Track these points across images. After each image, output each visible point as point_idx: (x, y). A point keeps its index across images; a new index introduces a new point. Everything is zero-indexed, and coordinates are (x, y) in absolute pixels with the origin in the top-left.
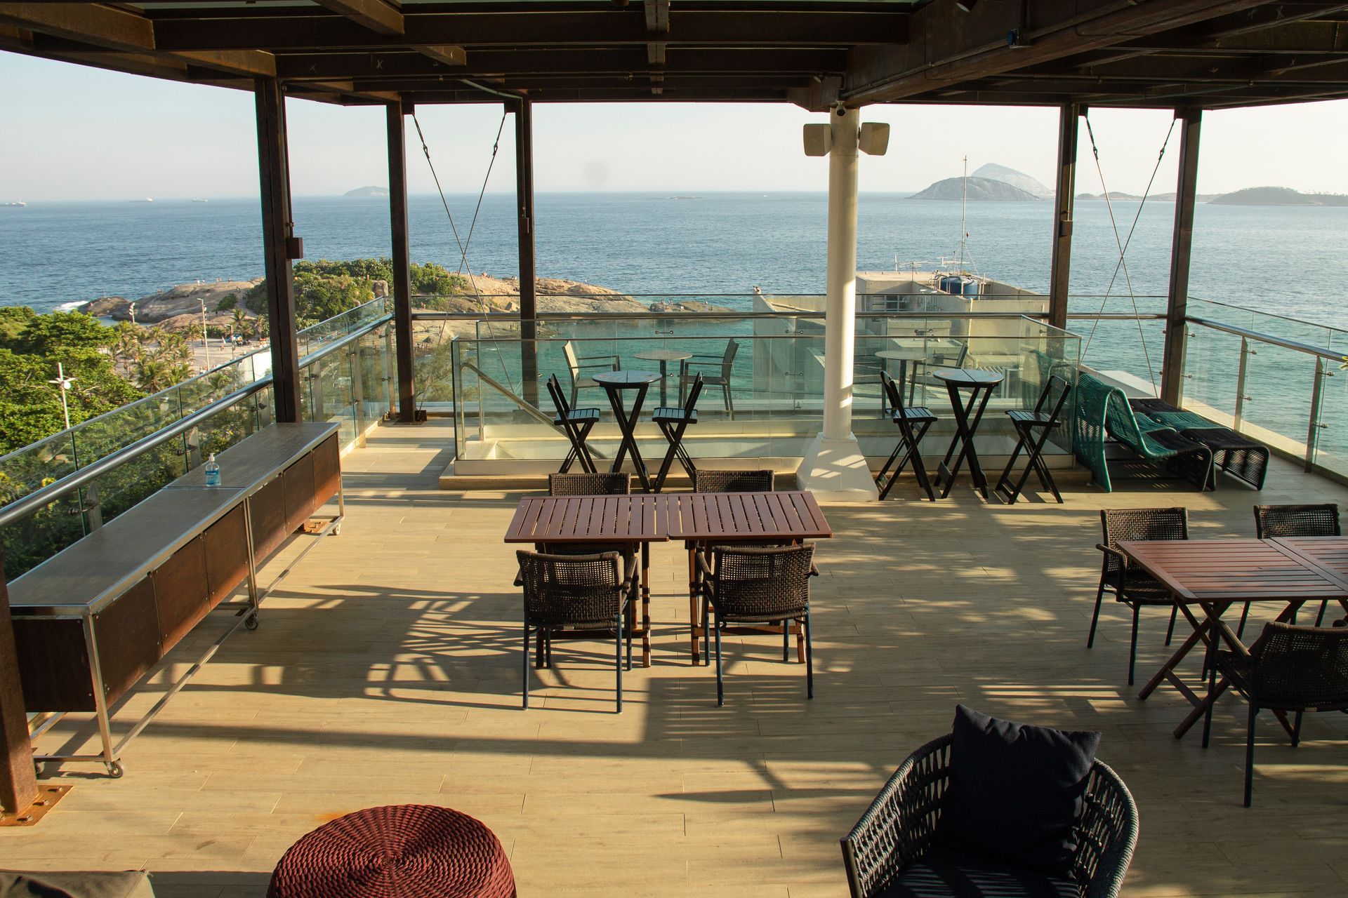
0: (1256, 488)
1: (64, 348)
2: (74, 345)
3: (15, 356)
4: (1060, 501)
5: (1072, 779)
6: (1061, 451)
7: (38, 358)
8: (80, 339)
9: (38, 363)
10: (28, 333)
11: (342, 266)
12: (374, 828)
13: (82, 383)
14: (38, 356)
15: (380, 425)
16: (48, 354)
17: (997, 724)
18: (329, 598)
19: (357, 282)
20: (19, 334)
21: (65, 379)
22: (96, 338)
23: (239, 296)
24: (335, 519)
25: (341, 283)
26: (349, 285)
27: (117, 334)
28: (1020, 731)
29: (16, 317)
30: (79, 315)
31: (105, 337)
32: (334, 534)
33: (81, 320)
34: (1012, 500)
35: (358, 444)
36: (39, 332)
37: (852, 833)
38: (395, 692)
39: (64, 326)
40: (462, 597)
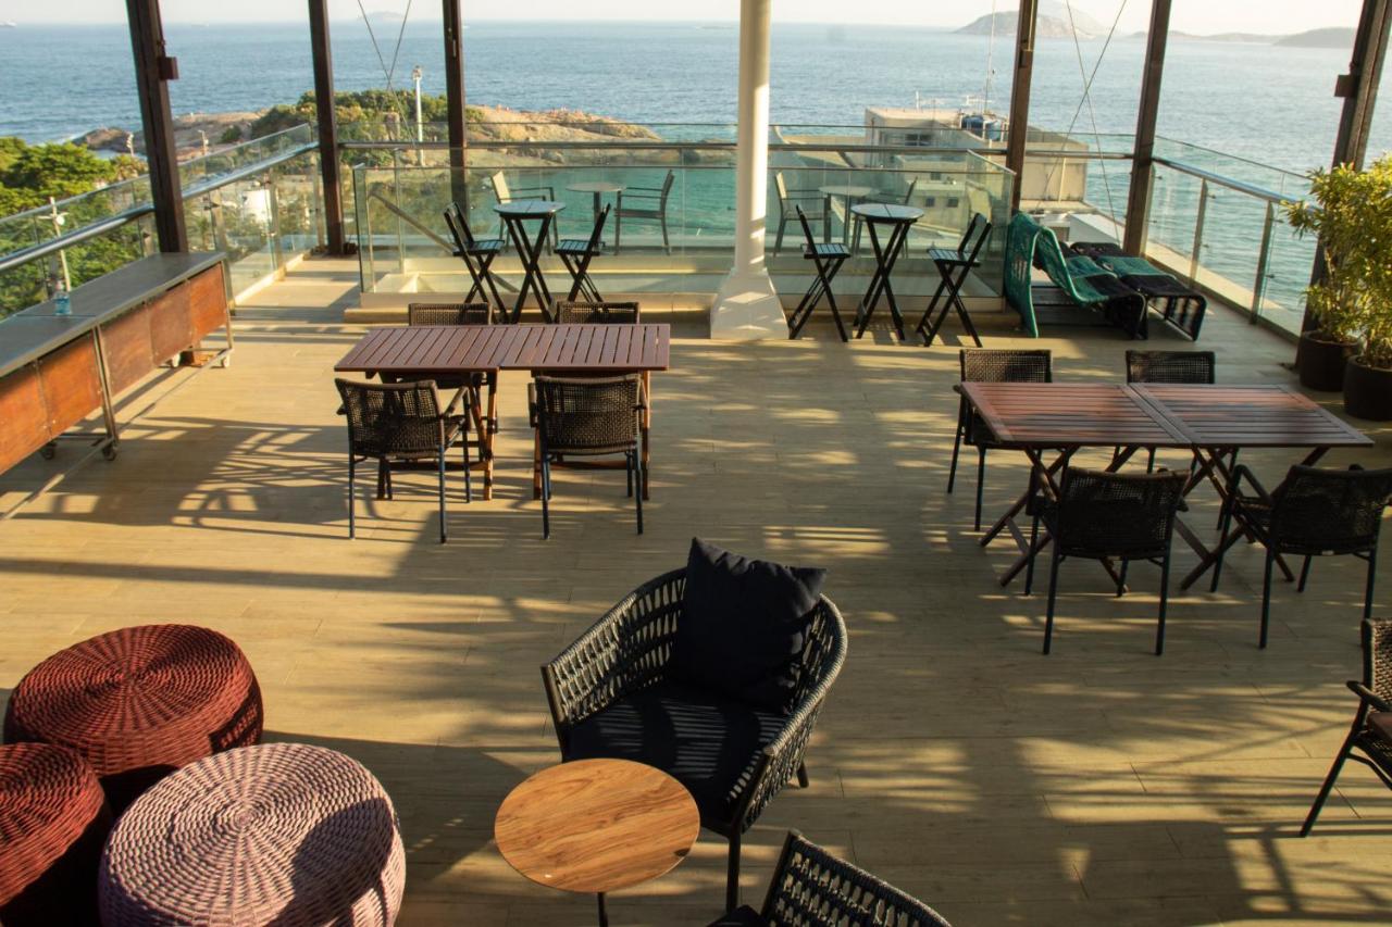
0: (1190, 337)
1: (58, 181)
2: (69, 179)
3: (7, 190)
4: (979, 344)
5: (793, 614)
6: (992, 293)
7: (31, 192)
8: (75, 172)
9: (31, 198)
10: (19, 166)
11: (352, 97)
12: (128, 645)
13: (76, 217)
14: (31, 191)
15: (305, 259)
16: (41, 187)
17: (728, 558)
18: (161, 430)
19: (367, 114)
20: (11, 167)
21: (58, 213)
22: (92, 172)
23: (243, 128)
24: (223, 351)
25: (350, 115)
26: (359, 117)
27: (115, 167)
28: (750, 566)
29: (7, 148)
30: (74, 147)
31: (102, 171)
32: (223, 366)
33: (74, 153)
34: (928, 343)
35: (277, 277)
36: (31, 165)
37: (556, 660)
38: (206, 521)
39: (58, 158)
40: (295, 429)
